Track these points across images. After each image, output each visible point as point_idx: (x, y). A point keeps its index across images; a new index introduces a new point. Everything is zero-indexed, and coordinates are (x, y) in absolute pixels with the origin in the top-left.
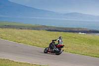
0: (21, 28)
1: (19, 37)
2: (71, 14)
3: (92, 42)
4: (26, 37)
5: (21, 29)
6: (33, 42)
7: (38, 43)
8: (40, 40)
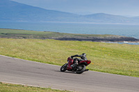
0: (25, 36)
1: (14, 50)
2: (95, 16)
3: (116, 53)
4: (24, 50)
5: (24, 38)
6: (34, 56)
7: (40, 57)
8: (44, 52)
